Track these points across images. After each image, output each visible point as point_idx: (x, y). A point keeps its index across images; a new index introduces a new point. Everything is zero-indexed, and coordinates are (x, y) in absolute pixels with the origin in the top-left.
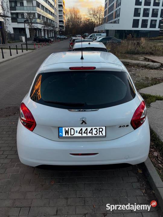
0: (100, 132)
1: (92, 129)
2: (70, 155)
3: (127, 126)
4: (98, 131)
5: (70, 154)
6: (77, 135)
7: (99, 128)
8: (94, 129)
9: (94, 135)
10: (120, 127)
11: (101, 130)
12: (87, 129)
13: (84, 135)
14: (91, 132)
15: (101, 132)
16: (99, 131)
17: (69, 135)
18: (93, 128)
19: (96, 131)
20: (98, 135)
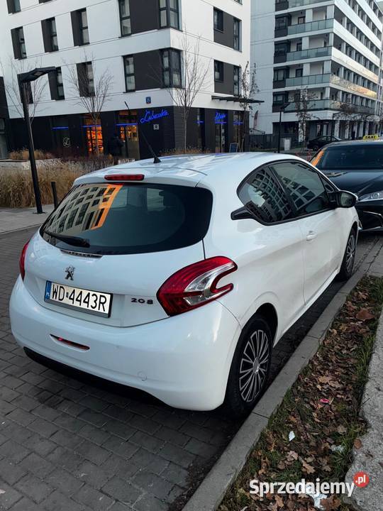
0: (101, 305)
1: (88, 295)
2: (51, 337)
3: (150, 302)
4: (98, 302)
5: (52, 335)
6: (66, 301)
7: (101, 296)
8: (93, 295)
9: (90, 308)
10: (134, 300)
11: (103, 300)
12: (81, 293)
13: (77, 304)
14: (87, 300)
15: (103, 303)
16: (100, 303)
17: (57, 300)
18: (92, 293)
19: (95, 301)
20: (96, 309)
